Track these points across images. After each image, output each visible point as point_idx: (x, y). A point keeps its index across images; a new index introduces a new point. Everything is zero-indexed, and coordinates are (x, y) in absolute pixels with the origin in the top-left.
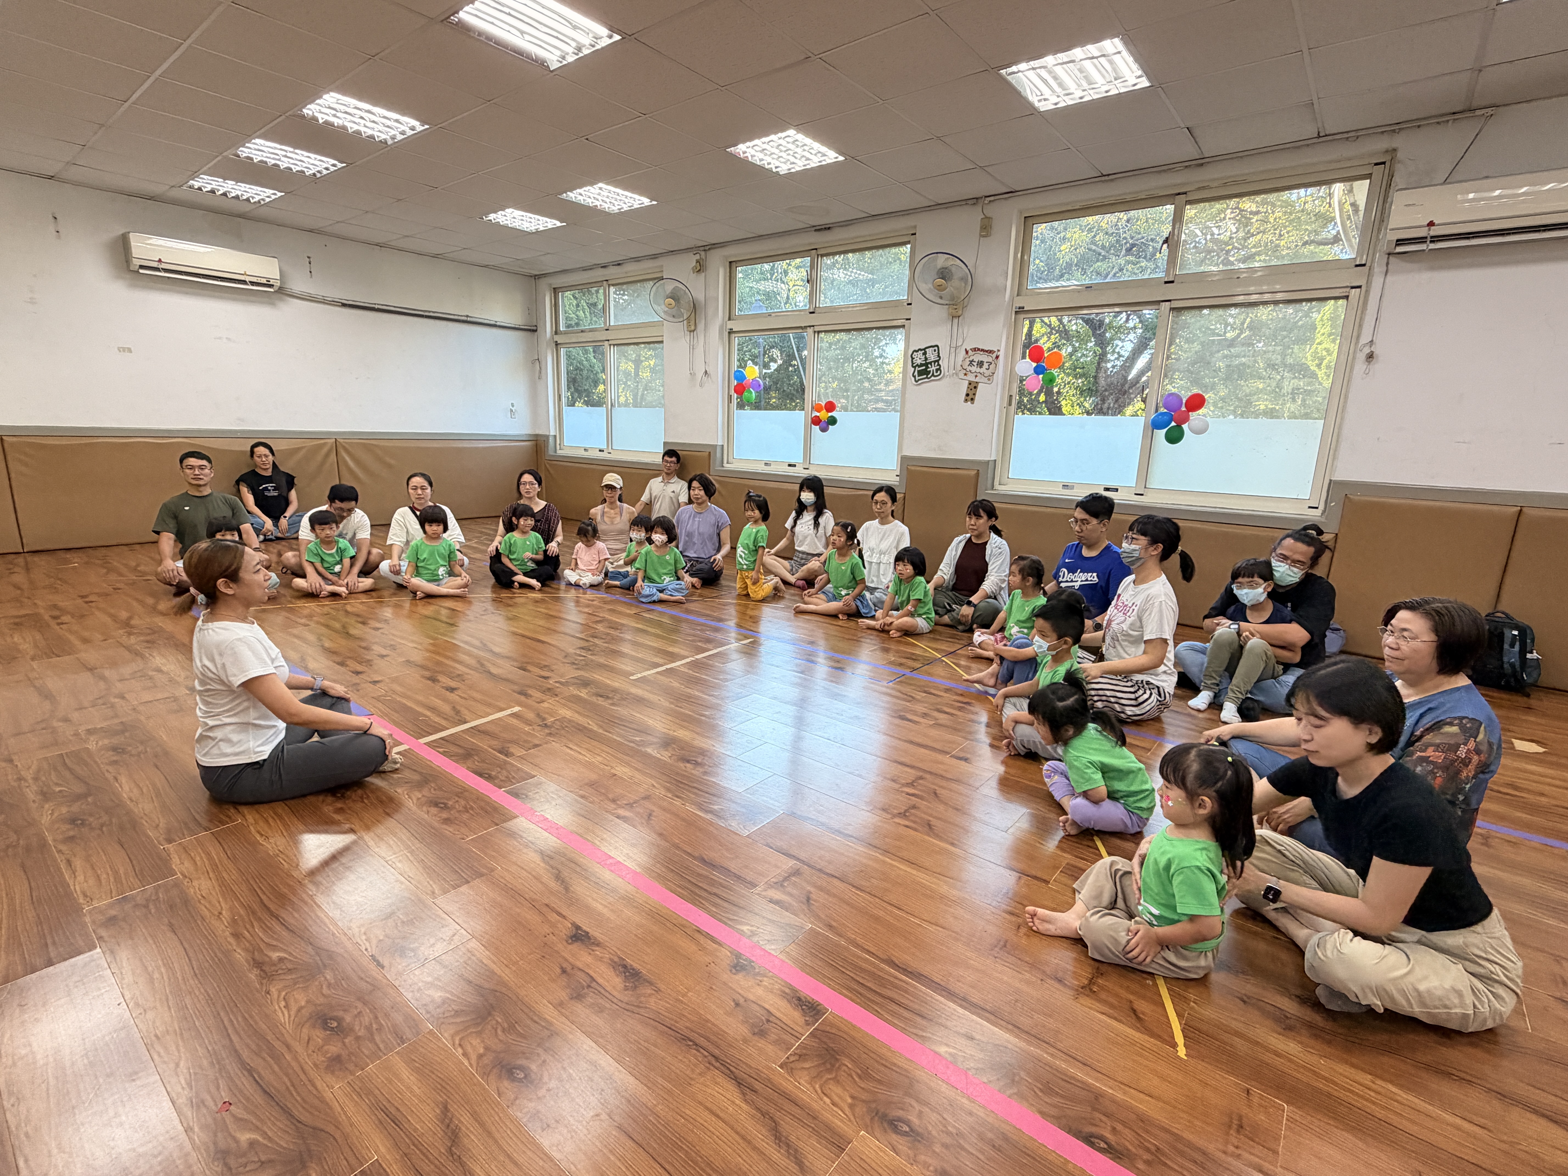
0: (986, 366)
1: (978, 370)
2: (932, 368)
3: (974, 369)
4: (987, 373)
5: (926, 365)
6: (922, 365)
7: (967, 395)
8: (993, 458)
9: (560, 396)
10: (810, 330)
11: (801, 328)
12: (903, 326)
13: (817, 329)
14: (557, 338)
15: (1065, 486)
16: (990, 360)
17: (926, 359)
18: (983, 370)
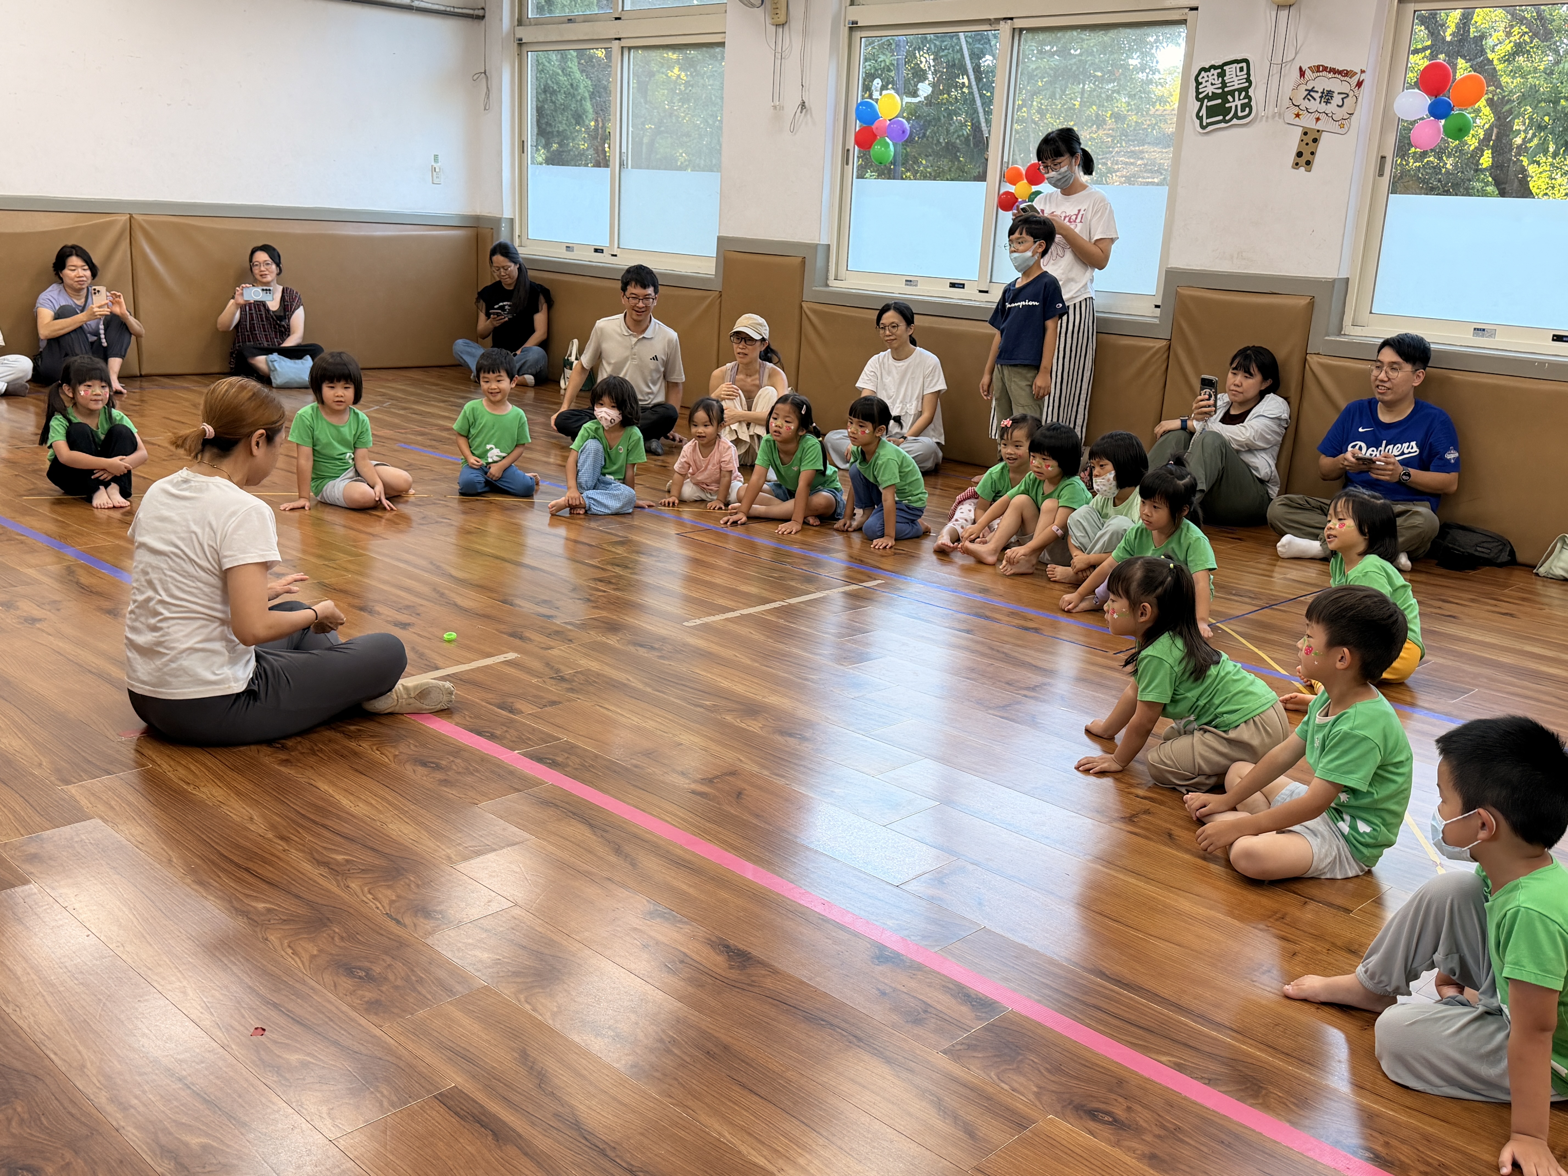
0: (1337, 99)
1: (1323, 107)
2: (1235, 103)
3: (1313, 105)
4: (1340, 113)
5: (1223, 96)
6: (1215, 96)
7: (1299, 154)
8: (1343, 275)
9: (523, 143)
10: (1005, 28)
11: (988, 21)
12: (1184, 22)
13: (1018, 24)
14: (521, 32)
15: (1479, 331)
16: (1345, 88)
17: (1224, 84)
18: (1331, 108)
